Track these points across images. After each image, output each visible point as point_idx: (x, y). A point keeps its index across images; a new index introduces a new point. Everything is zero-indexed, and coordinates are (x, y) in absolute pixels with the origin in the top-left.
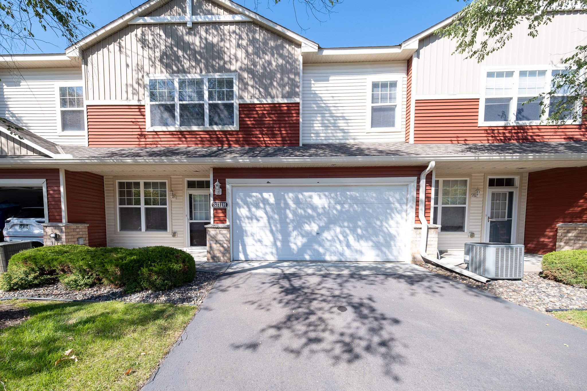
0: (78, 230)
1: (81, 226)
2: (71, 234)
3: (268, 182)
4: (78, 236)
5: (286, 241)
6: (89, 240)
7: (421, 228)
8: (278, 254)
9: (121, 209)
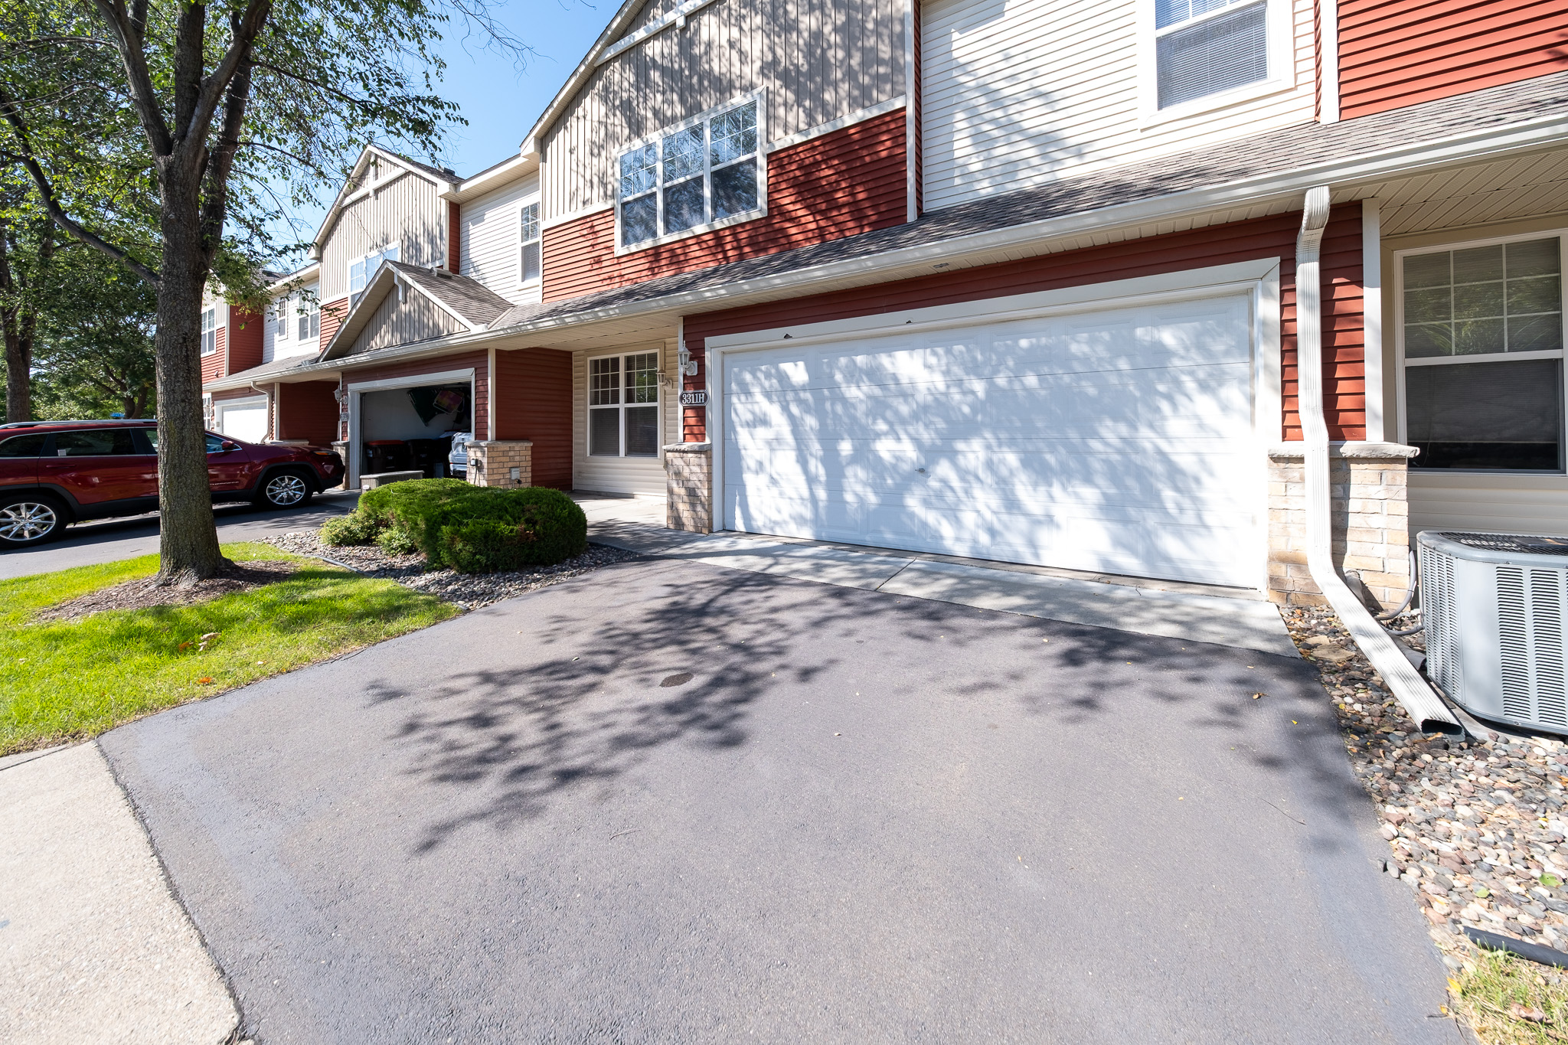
0: (511, 454)
1: (518, 446)
2: (498, 459)
3: (787, 337)
4: (511, 464)
5: (835, 485)
6: (532, 471)
7: (1300, 460)
8: (816, 522)
9: (594, 412)
